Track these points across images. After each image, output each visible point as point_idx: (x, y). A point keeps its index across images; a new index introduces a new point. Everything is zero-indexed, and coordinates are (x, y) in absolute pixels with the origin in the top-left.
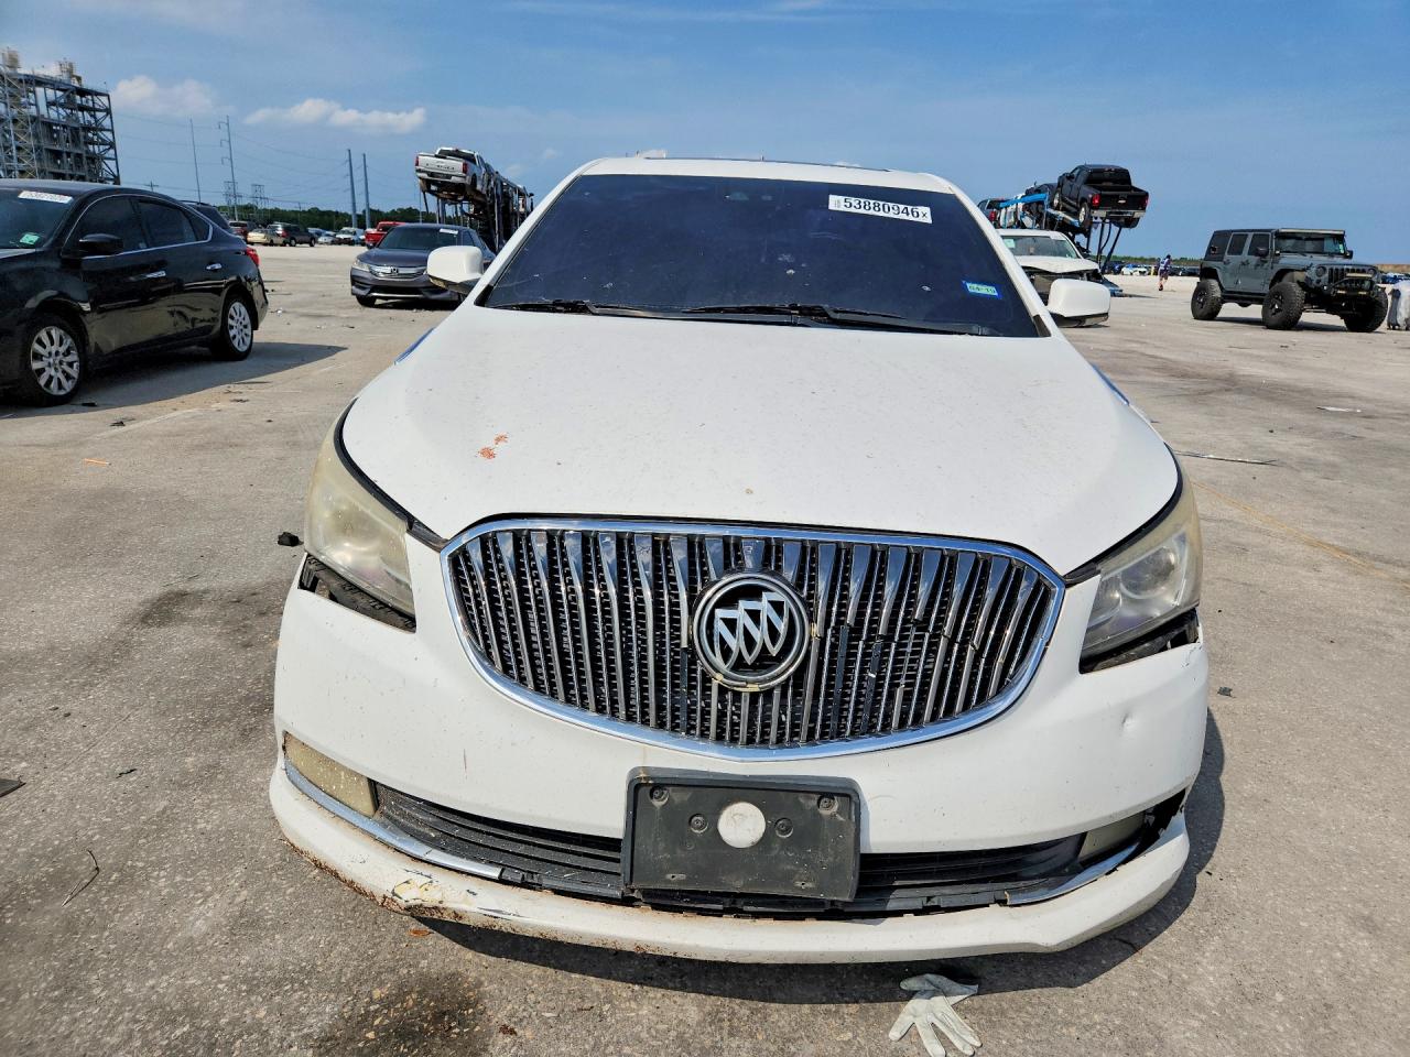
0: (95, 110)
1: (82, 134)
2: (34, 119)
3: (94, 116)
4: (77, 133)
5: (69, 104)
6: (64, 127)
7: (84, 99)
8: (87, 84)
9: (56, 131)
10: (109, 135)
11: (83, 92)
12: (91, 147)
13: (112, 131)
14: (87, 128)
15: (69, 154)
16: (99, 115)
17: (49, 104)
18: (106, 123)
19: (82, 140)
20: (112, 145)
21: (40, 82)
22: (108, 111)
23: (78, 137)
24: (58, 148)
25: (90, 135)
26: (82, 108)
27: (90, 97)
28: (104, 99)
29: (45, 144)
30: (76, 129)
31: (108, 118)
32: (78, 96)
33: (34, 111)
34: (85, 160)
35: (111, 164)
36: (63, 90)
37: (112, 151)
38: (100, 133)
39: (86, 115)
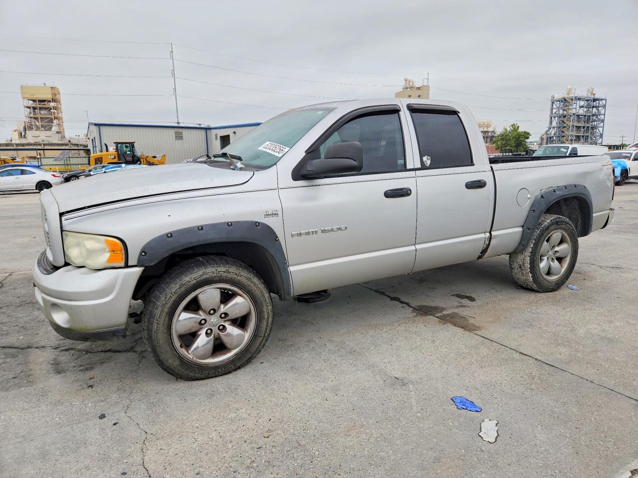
0: (598, 107)
1: (591, 117)
2: (574, 114)
3: (598, 110)
4: (590, 118)
5: (588, 107)
6: (585, 116)
7: (595, 103)
8: (596, 97)
9: (580, 118)
10: (602, 117)
11: (595, 100)
12: (593, 123)
13: (605, 115)
14: (593, 115)
15: (584, 127)
16: (600, 108)
17: (582, 107)
18: (602, 112)
19: (591, 120)
20: (603, 121)
21: (579, 99)
22: (604, 106)
23: (589, 119)
24: (579, 125)
25: (594, 118)
26: (593, 107)
27: (598, 102)
28: (604, 101)
29: (576, 124)
30: (589, 116)
31: (604, 109)
32: (593, 102)
33: (574, 111)
34: (590, 129)
35: (601, 129)
36: (588, 101)
37: (602, 123)
38: (599, 116)
39: (594, 109)
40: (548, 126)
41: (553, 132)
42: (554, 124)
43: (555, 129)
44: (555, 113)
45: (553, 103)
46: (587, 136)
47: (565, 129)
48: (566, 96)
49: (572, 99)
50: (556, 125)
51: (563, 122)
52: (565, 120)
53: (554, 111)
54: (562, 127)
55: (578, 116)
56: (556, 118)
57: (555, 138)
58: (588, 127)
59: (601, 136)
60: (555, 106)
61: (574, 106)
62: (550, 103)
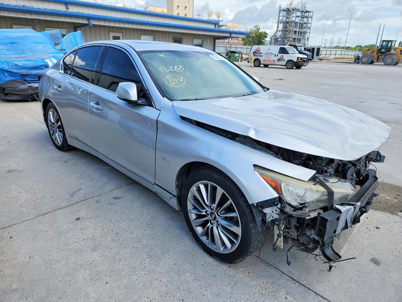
2: (294, 21)
3: (308, 19)
5: (302, 17)
6: (300, 23)
8: (307, 9)
9: (296, 25)
14: (305, 23)
15: (299, 32)
16: (309, 18)
17: (298, 16)
18: (310, 21)
19: (303, 27)
20: (309, 28)
22: (311, 17)
23: (302, 26)
24: (296, 30)
26: (305, 17)
27: (308, 13)
28: (312, 13)
29: (294, 29)
30: (302, 24)
31: (311, 20)
32: (305, 13)
33: (294, 19)
34: (302, 34)
35: (308, 34)
36: (302, 12)
37: (309, 30)
38: (308, 25)
39: (305, 19)
40: (276, 30)
41: (279, 34)
42: (280, 28)
43: (281, 32)
44: (281, 20)
45: (280, 12)
46: (300, 39)
47: (287, 32)
48: (289, 7)
49: (293, 10)
50: (281, 29)
51: (286, 26)
52: (288, 25)
53: (281, 18)
54: (285, 30)
55: (296, 23)
56: (282, 24)
57: (280, 39)
58: (301, 32)
59: (308, 38)
60: (281, 15)
61: (294, 15)
62: (278, 11)
